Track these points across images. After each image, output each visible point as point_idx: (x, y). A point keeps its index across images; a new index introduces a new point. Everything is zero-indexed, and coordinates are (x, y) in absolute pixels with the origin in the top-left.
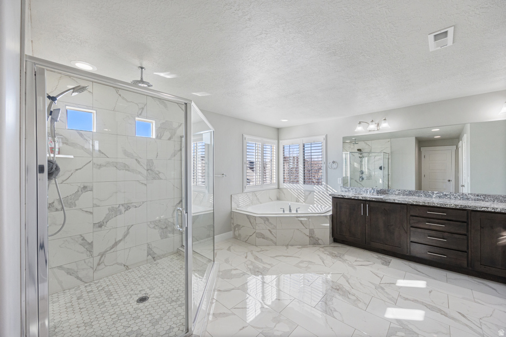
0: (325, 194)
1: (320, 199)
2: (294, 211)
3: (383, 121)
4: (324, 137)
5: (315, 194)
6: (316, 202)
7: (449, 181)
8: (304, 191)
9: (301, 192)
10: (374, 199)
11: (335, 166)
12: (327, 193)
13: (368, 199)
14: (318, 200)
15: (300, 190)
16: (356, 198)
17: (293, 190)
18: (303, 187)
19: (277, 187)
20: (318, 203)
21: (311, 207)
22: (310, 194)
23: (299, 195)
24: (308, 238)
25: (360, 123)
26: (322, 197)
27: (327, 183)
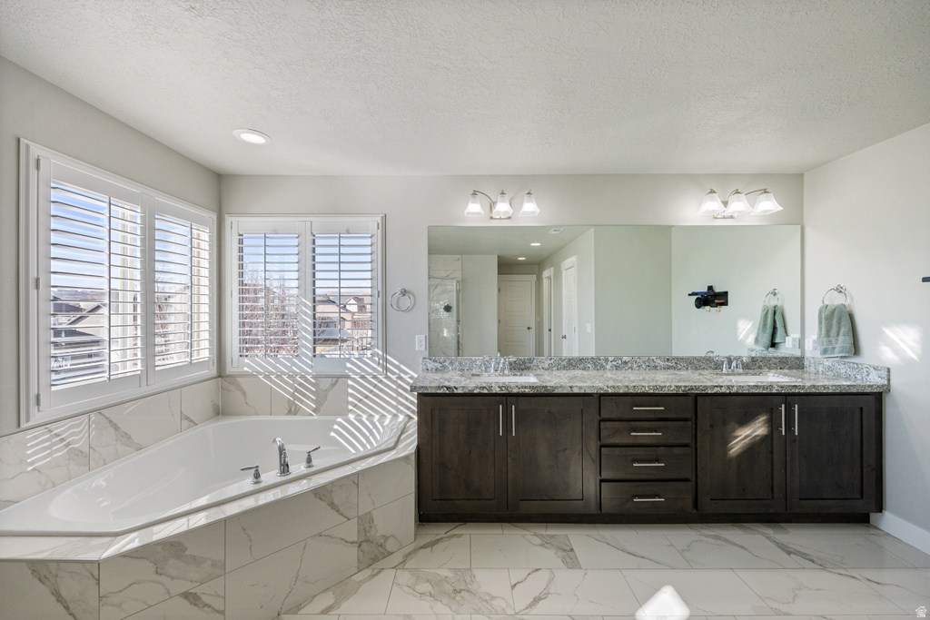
0: (381, 381)
1: (367, 397)
2: (298, 468)
3: (526, 197)
4: (379, 220)
5: (350, 382)
6: (355, 406)
7: (529, 328)
8: (314, 377)
9: (307, 380)
10: (527, 391)
11: (406, 302)
12: (387, 377)
13: (515, 391)
14: (360, 401)
15: (302, 377)
16: (485, 391)
17: (278, 377)
18: (311, 367)
19: (214, 372)
20: (359, 409)
21: (340, 425)
22: (333, 385)
23: (297, 390)
24: (354, 550)
25: (475, 193)
26: (371, 392)
27: (385, 351)
